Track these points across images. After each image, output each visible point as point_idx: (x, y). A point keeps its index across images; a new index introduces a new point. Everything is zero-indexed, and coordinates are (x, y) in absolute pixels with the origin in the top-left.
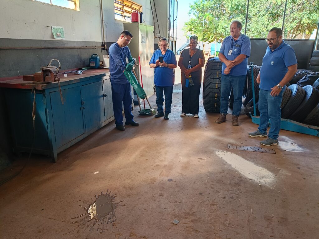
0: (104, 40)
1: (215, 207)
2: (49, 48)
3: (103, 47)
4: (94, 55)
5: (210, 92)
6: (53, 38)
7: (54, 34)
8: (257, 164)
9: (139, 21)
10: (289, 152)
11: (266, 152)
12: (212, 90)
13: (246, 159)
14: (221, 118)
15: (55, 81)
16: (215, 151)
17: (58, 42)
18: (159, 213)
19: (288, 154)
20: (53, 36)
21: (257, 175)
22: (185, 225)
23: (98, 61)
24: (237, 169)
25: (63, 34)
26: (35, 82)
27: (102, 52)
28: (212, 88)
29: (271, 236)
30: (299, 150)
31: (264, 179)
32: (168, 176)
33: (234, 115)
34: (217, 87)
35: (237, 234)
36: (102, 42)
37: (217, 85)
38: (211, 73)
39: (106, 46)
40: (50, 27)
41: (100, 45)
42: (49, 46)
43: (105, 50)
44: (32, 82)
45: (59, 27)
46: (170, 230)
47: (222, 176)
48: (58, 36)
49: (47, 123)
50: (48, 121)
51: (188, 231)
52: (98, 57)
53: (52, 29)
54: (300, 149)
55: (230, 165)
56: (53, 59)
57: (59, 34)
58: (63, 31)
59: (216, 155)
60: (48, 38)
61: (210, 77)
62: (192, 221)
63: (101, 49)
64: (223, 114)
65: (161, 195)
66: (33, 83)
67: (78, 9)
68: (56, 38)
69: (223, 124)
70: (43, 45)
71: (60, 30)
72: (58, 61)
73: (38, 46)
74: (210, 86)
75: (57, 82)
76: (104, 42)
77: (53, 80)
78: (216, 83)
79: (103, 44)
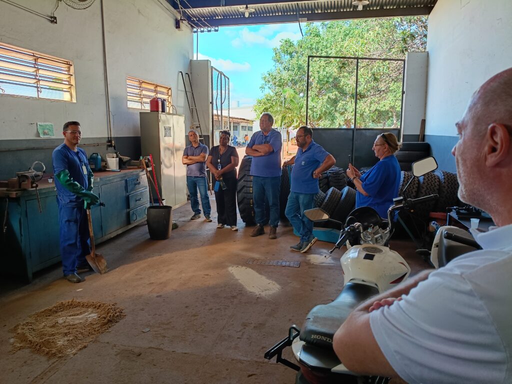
0: (111, 135)
1: (196, 318)
2: (33, 149)
3: (110, 144)
4: (94, 155)
5: (244, 198)
6: (39, 136)
7: (40, 131)
8: (269, 278)
9: (160, 109)
10: (316, 265)
11: (289, 266)
12: (246, 195)
13: (260, 274)
14: (256, 230)
15: (32, 187)
16: (229, 266)
17: (44, 140)
18: (133, 324)
19: (313, 268)
20: (38, 134)
21: (261, 288)
22: (154, 333)
23: (99, 161)
24: (243, 283)
25: (53, 131)
26: (9, 189)
27: (107, 149)
28: (245, 193)
29: (238, 338)
30: (329, 263)
31: (267, 292)
32: (158, 293)
33: (272, 226)
34: (251, 192)
35: (205, 338)
36: (108, 137)
37: (251, 189)
38: (245, 175)
39: (113, 142)
40: (35, 125)
41: (105, 141)
42: (33, 145)
43: (112, 147)
44: (5, 189)
45: (47, 123)
46: (137, 337)
47: (221, 291)
48: (45, 134)
49: (21, 235)
50: (22, 233)
51: (156, 336)
52: (99, 157)
53: (38, 126)
54: (332, 262)
55: (237, 280)
56: (37, 162)
57: (46, 131)
58: (52, 128)
59: (227, 271)
60: (32, 136)
61: (244, 179)
62: (164, 329)
63: (105, 146)
64: (259, 225)
65: (142, 310)
66: (7, 190)
67: (74, 101)
68: (42, 136)
69: (259, 237)
70: (24, 146)
71: (48, 127)
72: (43, 164)
73: (19, 146)
74: (243, 191)
75: (34, 189)
76: (111, 137)
77: (30, 186)
78: (251, 187)
79: (110, 139)
